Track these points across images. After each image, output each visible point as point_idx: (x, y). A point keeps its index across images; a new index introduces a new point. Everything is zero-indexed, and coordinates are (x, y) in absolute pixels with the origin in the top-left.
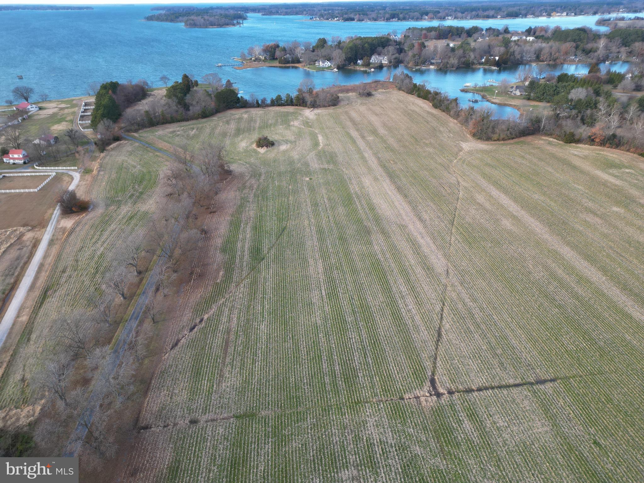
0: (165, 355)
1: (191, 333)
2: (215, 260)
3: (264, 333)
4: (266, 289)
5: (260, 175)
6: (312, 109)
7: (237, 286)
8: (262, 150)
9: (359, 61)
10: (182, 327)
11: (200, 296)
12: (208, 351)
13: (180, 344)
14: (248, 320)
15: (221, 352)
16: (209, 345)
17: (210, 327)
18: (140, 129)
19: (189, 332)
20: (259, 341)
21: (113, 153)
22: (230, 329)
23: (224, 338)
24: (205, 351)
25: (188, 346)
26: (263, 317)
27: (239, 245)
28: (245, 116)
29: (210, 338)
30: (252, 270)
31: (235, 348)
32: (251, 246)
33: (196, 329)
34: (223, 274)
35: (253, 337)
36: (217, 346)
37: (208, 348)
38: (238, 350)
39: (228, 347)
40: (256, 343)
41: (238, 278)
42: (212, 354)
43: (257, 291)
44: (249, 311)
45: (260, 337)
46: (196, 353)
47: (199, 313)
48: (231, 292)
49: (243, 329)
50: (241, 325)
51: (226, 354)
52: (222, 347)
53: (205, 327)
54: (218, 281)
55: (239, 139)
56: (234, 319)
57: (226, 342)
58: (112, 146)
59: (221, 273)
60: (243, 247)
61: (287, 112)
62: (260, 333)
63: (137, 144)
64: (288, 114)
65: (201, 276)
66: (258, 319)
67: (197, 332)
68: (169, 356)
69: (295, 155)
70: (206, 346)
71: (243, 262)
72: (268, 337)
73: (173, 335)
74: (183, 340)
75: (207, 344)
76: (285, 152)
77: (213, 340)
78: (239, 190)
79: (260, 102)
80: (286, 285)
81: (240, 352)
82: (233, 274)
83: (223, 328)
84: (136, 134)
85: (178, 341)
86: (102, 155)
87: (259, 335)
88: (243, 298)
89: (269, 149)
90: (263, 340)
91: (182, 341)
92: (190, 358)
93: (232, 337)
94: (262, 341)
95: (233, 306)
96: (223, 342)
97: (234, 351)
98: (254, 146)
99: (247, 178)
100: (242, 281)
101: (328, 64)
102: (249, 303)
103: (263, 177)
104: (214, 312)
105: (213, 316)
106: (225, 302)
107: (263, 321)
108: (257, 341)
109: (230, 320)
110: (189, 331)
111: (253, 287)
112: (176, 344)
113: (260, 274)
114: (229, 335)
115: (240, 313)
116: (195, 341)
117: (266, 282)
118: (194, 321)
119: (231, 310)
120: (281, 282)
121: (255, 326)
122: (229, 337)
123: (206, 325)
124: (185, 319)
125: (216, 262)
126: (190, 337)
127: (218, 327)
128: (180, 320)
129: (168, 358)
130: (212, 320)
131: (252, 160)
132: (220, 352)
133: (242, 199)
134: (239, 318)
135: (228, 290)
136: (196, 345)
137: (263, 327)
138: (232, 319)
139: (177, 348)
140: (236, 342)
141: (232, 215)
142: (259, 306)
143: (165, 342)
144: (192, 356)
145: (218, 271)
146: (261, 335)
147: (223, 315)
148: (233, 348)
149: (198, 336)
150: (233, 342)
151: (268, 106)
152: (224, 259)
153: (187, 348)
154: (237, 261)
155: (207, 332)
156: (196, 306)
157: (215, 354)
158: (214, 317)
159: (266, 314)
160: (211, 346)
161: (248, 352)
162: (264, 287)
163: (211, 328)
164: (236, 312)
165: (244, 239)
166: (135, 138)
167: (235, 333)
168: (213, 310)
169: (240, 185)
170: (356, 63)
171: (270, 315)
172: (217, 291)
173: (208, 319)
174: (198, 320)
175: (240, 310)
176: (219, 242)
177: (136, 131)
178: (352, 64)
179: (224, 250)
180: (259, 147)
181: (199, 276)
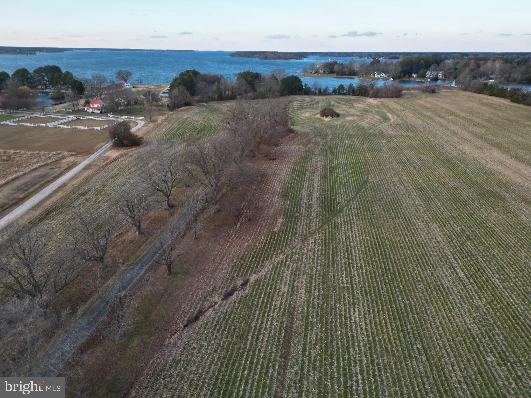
0: (171, 337)
1: (225, 302)
2: (272, 205)
3: (361, 329)
4: (351, 252)
5: (326, 135)
6: (374, 99)
7: (303, 241)
8: (327, 119)
9: (413, 75)
10: (212, 288)
11: (248, 246)
12: (251, 344)
13: (203, 320)
14: (326, 296)
15: (277, 351)
16: (254, 332)
17: (260, 297)
18: (210, 101)
19: (223, 300)
20: (353, 345)
21: (181, 112)
22: (294, 308)
23: (282, 323)
24: (246, 343)
25: (216, 326)
26: (354, 296)
27: (305, 192)
28: (308, 99)
29: (258, 319)
30: (326, 223)
31: (304, 350)
32: (320, 195)
33: (234, 297)
34: (282, 222)
35: (339, 332)
36: (269, 337)
37: (253, 337)
38: (310, 354)
39: (290, 343)
40: (348, 348)
41: (304, 231)
42: (259, 352)
43: (337, 252)
44: (327, 282)
45: (353, 336)
46: (229, 344)
47: (242, 270)
48: (294, 247)
49: (317, 312)
50: (313, 304)
51: (286, 358)
52: (279, 341)
53: (251, 296)
54: (276, 230)
55: (302, 111)
56: (301, 291)
57: (286, 332)
58: (182, 108)
59: (280, 221)
60: (310, 195)
61: (350, 99)
62: (351, 327)
63: (204, 109)
64: (350, 100)
65: (251, 220)
66: (344, 299)
67: (235, 302)
68: (178, 339)
69: (364, 124)
70: (249, 333)
71: (311, 212)
72: (370, 338)
73: (195, 300)
74: (210, 313)
75: (250, 327)
76: (351, 122)
77: (262, 323)
78: (303, 145)
79: (322, 91)
80: (385, 251)
81: (315, 361)
82: (297, 224)
83: (281, 303)
84: (205, 104)
85: (201, 312)
86: (171, 113)
87: (351, 330)
88: (314, 259)
89: (334, 118)
90: (362, 344)
91: (207, 314)
92: (216, 351)
93: (298, 324)
94: (359, 346)
95: (298, 269)
96: (281, 331)
97: (304, 355)
98: (319, 116)
99: (312, 137)
100: (311, 234)
101: (383, 75)
102: (324, 268)
103: (330, 137)
104: (267, 273)
105: (265, 278)
106: (286, 261)
107: (354, 304)
108: (348, 342)
109: (293, 291)
110: (222, 297)
111: (329, 246)
112: (196, 318)
113: (338, 230)
114: (292, 318)
115: (311, 282)
116: (230, 317)
117: (350, 242)
118: (233, 282)
119: (295, 275)
120: (376, 245)
121: (340, 310)
122: (292, 324)
123: (252, 291)
124: (220, 276)
125: (274, 207)
126: (222, 309)
127: (272, 300)
128: (212, 277)
129: (175, 343)
130: (263, 286)
131: (317, 125)
132: (274, 350)
133: (306, 151)
134: (309, 290)
135: (291, 244)
136: (231, 326)
137: (357, 315)
138: (298, 290)
139: (196, 326)
140: (306, 336)
141: (295, 164)
142: (344, 275)
143: (178, 310)
144: (220, 348)
145: (275, 217)
146: (354, 331)
147: (282, 280)
148: (301, 348)
149: (237, 309)
150: (300, 334)
151: (330, 94)
152: (284, 205)
153: (214, 329)
154: (303, 209)
155: (252, 305)
156: (239, 260)
157: (265, 353)
158: (267, 281)
159: (359, 292)
160: (258, 335)
161: (332, 364)
162: (347, 248)
163: (261, 300)
164: (304, 278)
165: (311, 188)
166: (204, 106)
167: (303, 317)
168: (266, 269)
169: (304, 141)
170: (410, 76)
171: (367, 296)
172: (272, 243)
173: (256, 282)
174: (239, 282)
175: (311, 277)
176: (278, 187)
177: (206, 102)
178: (407, 76)
179: (284, 195)
180: (323, 116)
181: (249, 220)
